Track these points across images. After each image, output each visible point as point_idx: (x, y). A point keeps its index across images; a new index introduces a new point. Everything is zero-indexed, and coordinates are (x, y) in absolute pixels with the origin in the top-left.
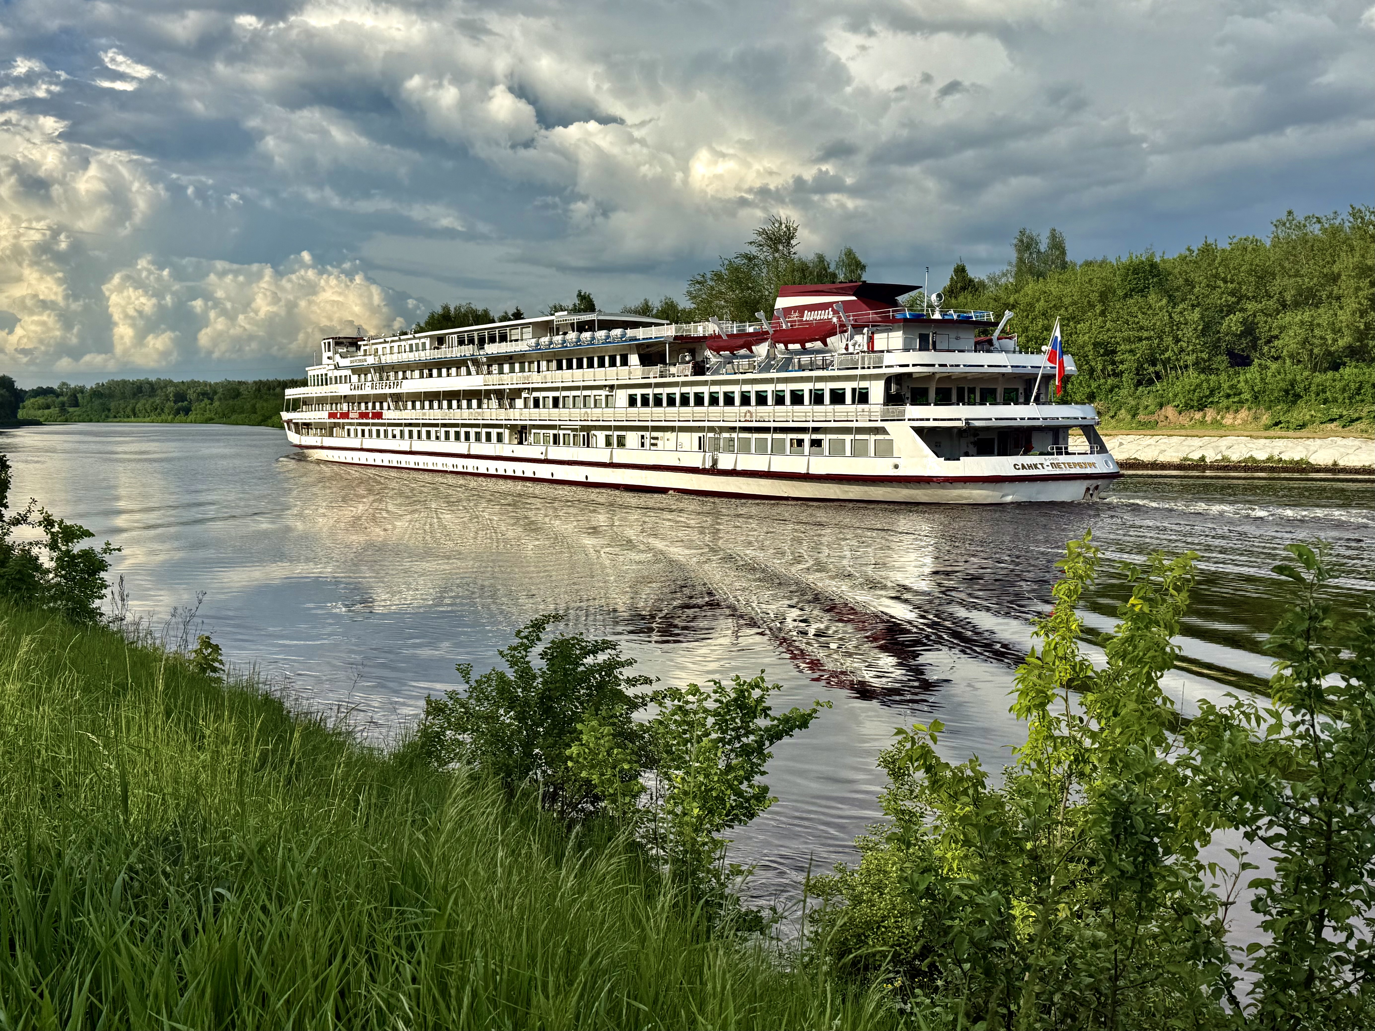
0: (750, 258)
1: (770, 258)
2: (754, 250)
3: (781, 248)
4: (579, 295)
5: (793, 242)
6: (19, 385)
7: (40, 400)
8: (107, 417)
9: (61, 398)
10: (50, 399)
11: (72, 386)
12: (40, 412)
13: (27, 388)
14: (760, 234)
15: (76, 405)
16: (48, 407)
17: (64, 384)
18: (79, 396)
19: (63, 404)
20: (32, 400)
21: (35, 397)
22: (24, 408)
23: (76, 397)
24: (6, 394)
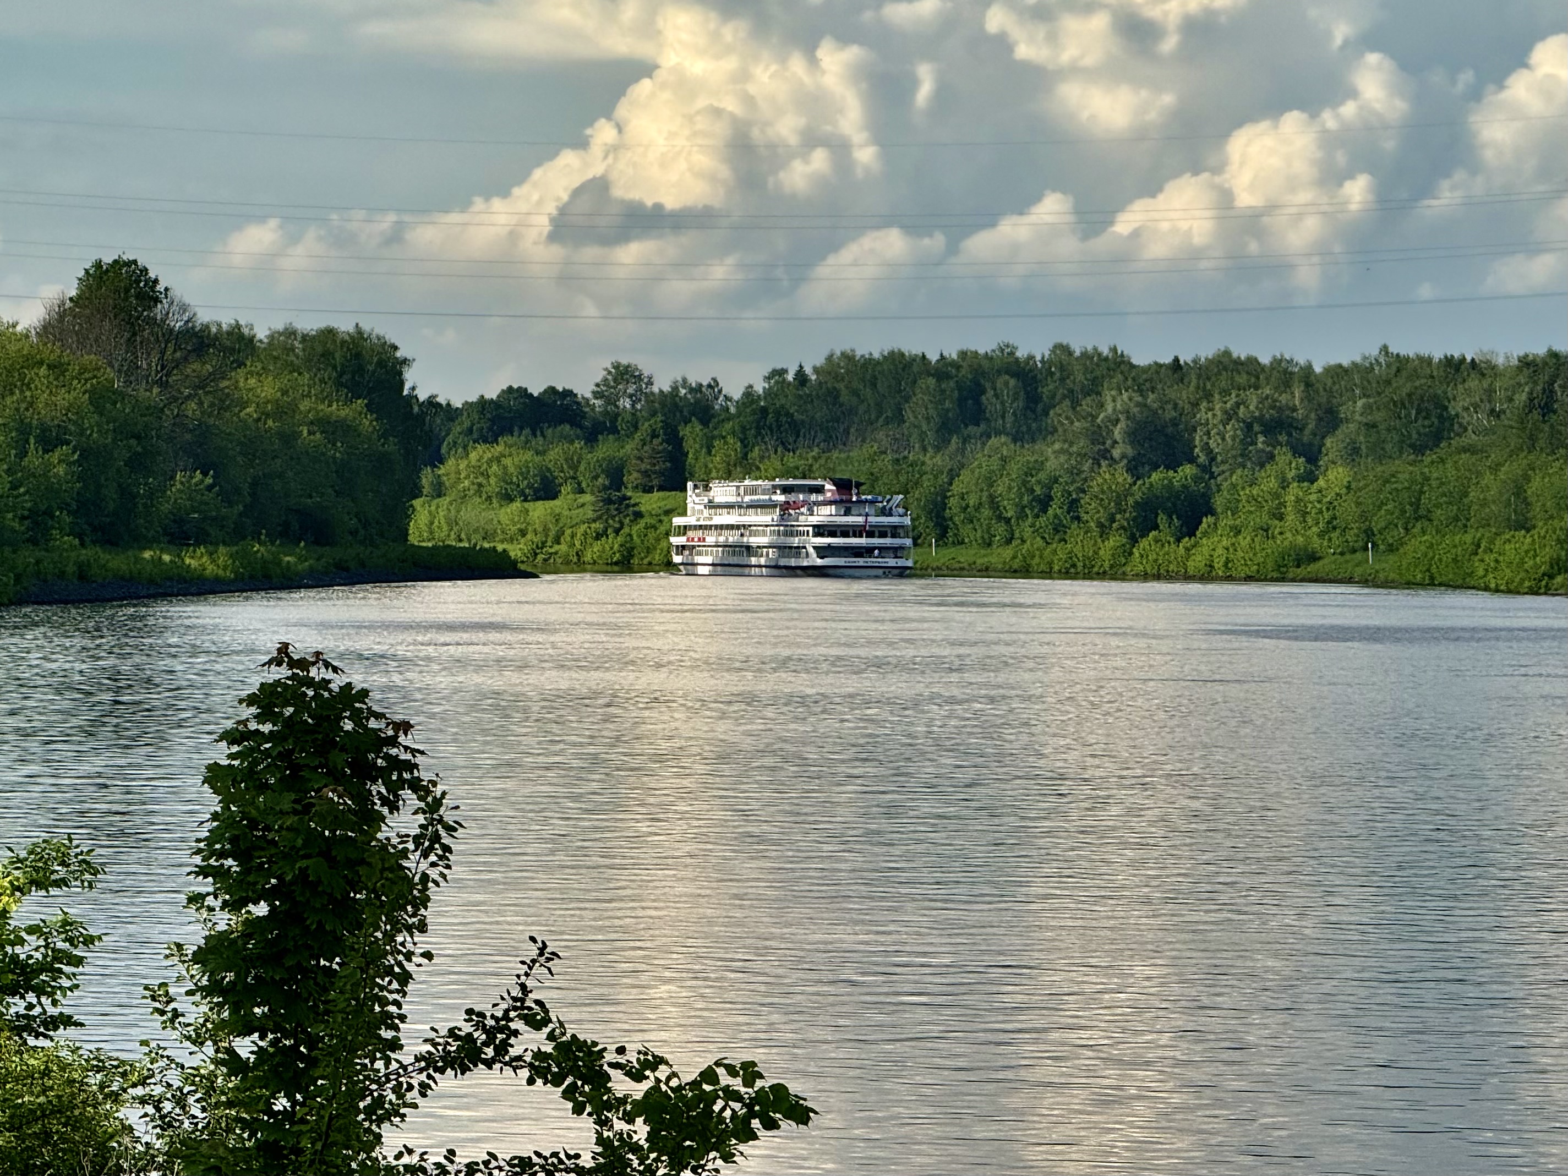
7: (513, 454)
9: (606, 449)
10: (556, 447)
11: (662, 384)
12: (508, 514)
16: (546, 489)
17: (624, 373)
18: (691, 433)
19: (613, 473)
20: (480, 453)
21: (490, 438)
22: (439, 491)
23: (675, 440)
24: (368, 423)
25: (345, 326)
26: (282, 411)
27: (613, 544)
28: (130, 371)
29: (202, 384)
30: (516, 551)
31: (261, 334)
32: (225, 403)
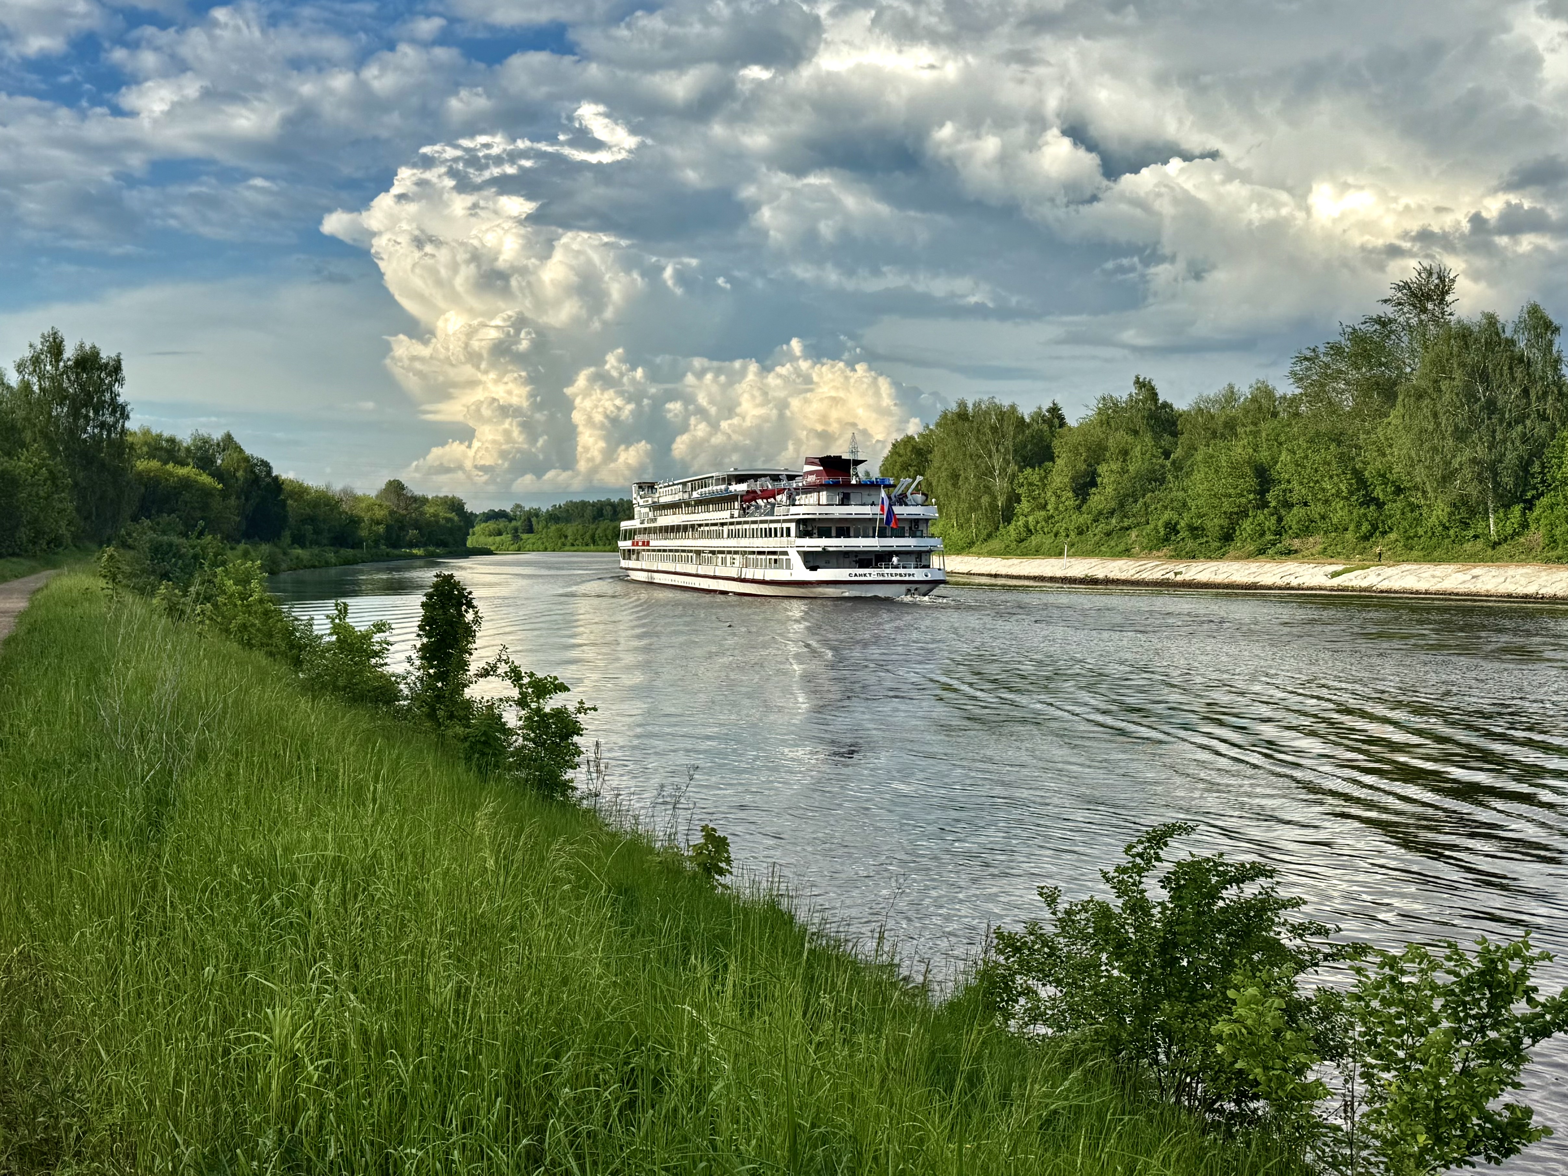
0: (1384, 323)
1: (1414, 321)
2: (1389, 311)
3: (1430, 306)
4: (1137, 381)
5: (1449, 298)
6: (469, 508)
7: (492, 525)
8: (564, 545)
9: (514, 523)
10: (502, 524)
11: (527, 509)
12: (491, 539)
13: (477, 512)
14: (1399, 288)
15: (530, 530)
16: (500, 533)
17: (518, 506)
18: (534, 520)
19: (516, 530)
20: (483, 525)
21: (486, 521)
22: (474, 534)
23: (530, 521)
24: (456, 518)
25: (450, 496)
26: (435, 515)
27: (516, 546)
28: (398, 506)
29: (416, 509)
30: (492, 548)
31: (430, 497)
32: (422, 514)
